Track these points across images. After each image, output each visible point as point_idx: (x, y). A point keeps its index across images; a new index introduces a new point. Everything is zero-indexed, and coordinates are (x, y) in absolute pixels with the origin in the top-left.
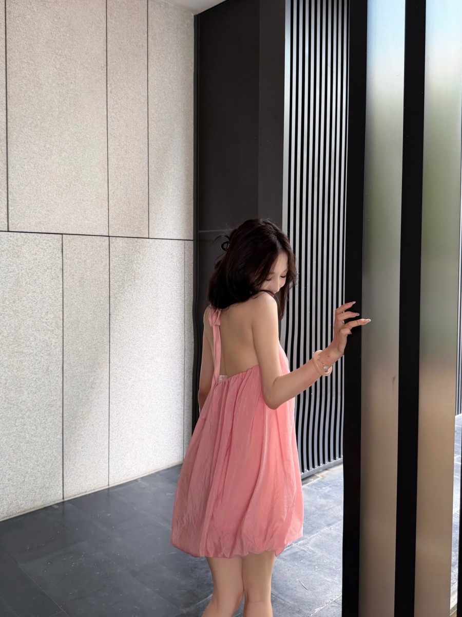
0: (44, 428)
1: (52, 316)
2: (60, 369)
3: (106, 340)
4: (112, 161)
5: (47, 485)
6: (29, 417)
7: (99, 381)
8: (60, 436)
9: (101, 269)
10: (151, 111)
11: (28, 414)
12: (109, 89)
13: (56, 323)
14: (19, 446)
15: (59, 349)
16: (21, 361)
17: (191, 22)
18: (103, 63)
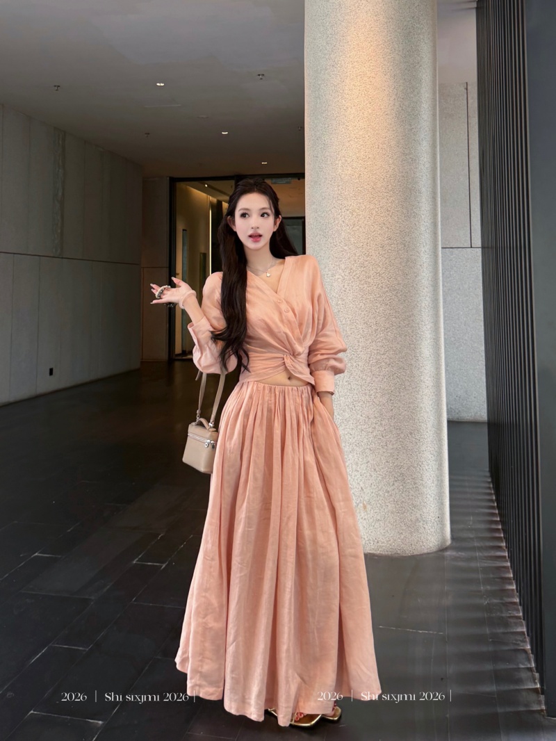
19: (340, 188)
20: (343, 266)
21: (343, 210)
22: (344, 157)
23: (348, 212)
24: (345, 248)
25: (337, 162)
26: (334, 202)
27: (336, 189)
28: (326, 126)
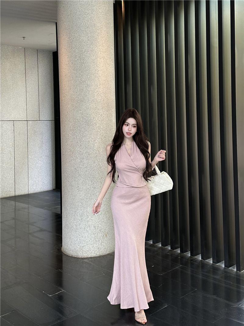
0: (10, 174)
1: (11, 143)
2: (14, 158)
3: (27, 150)
4: (28, 99)
5: (11, 191)
6: (5, 171)
7: (25, 162)
8: (14, 177)
9: (25, 130)
10: (39, 83)
11: (5, 170)
12: (26, 79)
13: (13, 145)
14: (3, 179)
15: (13, 153)
16: (3, 155)
17: (52, 54)
18: (24, 72)
19: (96, 105)
20: (98, 137)
21: (97, 114)
22: (98, 91)
23: (100, 115)
24: (99, 130)
25: (95, 93)
26: (93, 110)
27: (94, 105)
28: (89, 77)
